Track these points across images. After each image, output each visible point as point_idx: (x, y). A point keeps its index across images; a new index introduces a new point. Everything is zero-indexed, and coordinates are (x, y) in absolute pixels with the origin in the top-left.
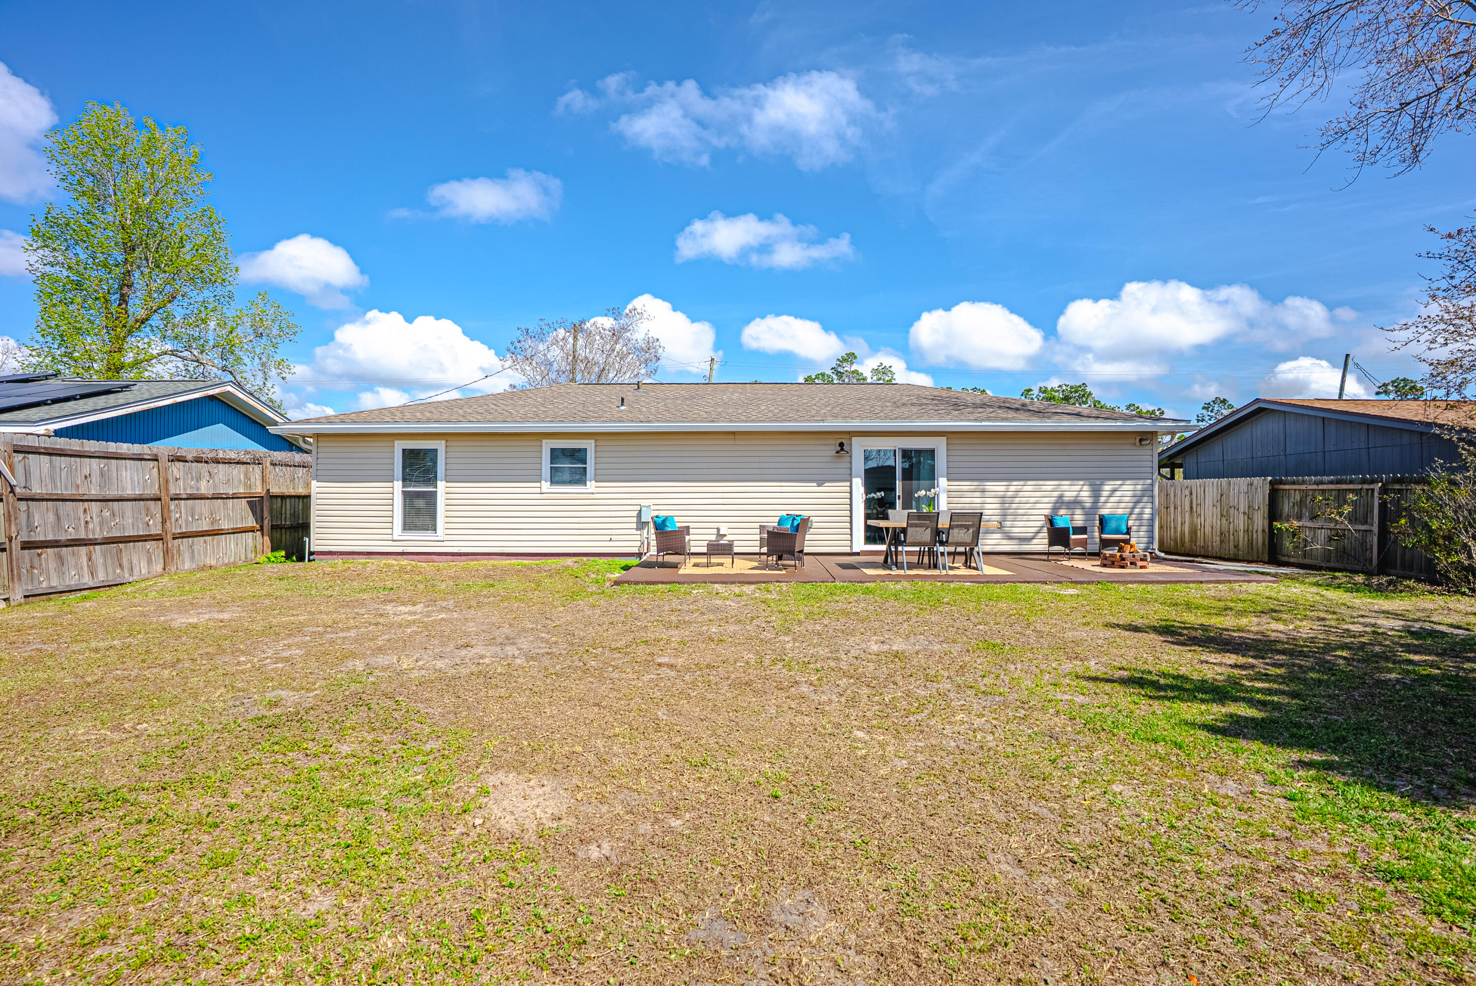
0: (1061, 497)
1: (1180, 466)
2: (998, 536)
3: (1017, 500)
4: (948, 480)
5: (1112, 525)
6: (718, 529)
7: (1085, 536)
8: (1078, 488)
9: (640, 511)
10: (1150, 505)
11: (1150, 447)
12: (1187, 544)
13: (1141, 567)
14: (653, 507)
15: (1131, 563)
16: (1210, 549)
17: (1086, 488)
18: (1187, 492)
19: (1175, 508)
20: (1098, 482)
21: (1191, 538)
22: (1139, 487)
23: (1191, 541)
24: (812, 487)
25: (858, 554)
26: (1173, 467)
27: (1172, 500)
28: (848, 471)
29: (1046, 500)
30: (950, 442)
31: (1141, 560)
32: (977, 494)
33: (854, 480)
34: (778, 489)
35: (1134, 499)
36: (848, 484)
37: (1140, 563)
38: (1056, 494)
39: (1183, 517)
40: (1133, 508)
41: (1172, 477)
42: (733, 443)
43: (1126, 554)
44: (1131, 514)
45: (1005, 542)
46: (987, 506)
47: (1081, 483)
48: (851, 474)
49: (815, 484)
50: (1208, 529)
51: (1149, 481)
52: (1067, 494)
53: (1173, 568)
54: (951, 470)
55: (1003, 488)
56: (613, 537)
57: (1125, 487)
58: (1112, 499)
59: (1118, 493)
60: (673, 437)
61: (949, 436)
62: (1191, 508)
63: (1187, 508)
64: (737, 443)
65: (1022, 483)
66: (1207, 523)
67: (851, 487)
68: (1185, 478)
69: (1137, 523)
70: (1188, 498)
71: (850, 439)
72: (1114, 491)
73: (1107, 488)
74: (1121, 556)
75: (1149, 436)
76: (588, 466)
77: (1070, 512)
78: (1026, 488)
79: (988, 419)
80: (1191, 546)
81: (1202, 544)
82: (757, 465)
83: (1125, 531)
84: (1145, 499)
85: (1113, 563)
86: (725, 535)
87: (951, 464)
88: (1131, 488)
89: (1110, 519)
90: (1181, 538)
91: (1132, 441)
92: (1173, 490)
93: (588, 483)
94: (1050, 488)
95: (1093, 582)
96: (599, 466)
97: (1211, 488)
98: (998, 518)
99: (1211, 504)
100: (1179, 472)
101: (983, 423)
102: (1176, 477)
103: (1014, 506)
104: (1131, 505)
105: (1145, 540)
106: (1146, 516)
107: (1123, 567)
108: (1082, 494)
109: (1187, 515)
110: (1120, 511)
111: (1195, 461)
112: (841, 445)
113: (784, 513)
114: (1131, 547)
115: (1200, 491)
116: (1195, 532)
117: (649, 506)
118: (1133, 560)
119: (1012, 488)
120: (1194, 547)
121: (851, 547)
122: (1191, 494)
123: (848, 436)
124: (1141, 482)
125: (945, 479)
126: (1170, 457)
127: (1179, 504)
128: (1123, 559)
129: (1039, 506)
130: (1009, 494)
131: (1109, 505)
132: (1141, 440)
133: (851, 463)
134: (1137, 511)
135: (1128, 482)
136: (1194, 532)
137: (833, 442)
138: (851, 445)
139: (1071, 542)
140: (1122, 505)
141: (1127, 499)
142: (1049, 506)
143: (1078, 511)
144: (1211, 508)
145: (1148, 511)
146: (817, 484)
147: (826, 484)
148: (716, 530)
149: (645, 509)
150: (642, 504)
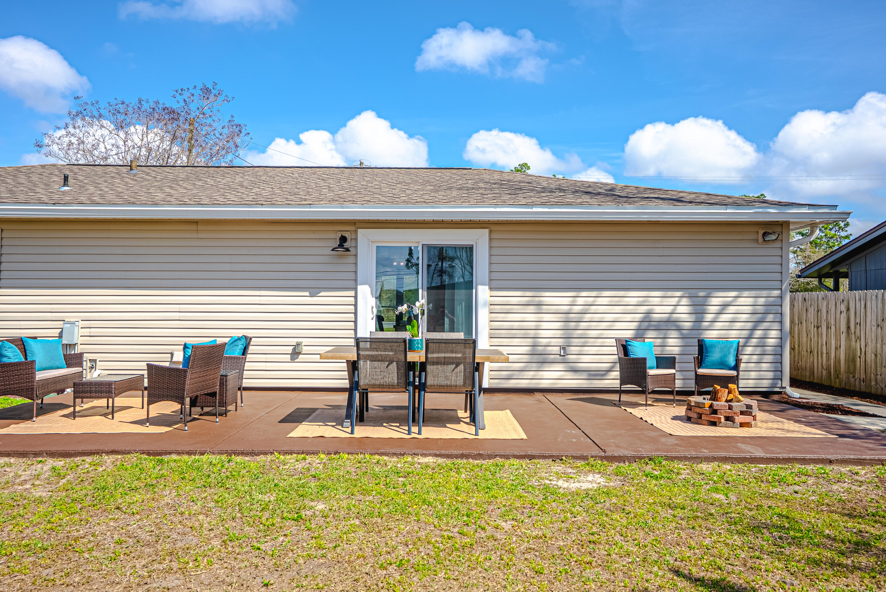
0: (649, 313)
1: (845, 275)
2: (560, 367)
3: (588, 317)
4: (491, 289)
5: (714, 356)
7: (673, 371)
8: (674, 301)
9: (63, 328)
10: (777, 326)
11: (778, 244)
12: (843, 376)
13: (742, 425)
14: (81, 324)
15: (727, 419)
16: (873, 383)
17: (684, 301)
18: (843, 308)
19: (828, 327)
20: (702, 294)
21: (849, 368)
22: (762, 301)
23: (848, 371)
24: (303, 297)
26: (837, 276)
27: (825, 318)
28: (352, 276)
29: (629, 317)
30: (494, 236)
31: (742, 413)
32: (531, 309)
33: (359, 288)
35: (756, 317)
36: (352, 293)
37: (740, 419)
38: (643, 309)
39: (838, 339)
40: (753, 329)
41: (836, 288)
42: (195, 235)
43: (719, 404)
44: (749, 337)
45: (569, 375)
46: (544, 325)
47: (679, 294)
48: (356, 280)
49: (307, 294)
50: (870, 357)
51: (777, 293)
52: (658, 309)
53: (796, 427)
54: (495, 276)
55: (567, 301)
57: (741, 301)
58: (724, 317)
59: (732, 309)
60: (112, 227)
61: (493, 228)
62: (848, 328)
63: (843, 328)
64: (201, 235)
65: (594, 294)
66: (869, 349)
67: (356, 297)
68: (851, 289)
69: (759, 350)
70: (844, 315)
71: (356, 232)
72: (726, 305)
73: (715, 301)
74: (711, 406)
75: (778, 229)
77: (661, 334)
78: (600, 301)
79: (543, 204)
80: (848, 378)
81: (863, 376)
82: (227, 267)
83: (732, 363)
84: (770, 317)
85: (700, 416)
87: (495, 267)
88: (750, 301)
89: (713, 346)
90: (835, 366)
91: (753, 236)
92: (825, 303)
94: (634, 301)
95: (641, 458)
97: (874, 302)
98: (560, 342)
99: (874, 323)
100: (844, 282)
101: (535, 210)
102: (841, 288)
103: (583, 325)
104: (749, 325)
105: (770, 375)
106: (771, 342)
107: (713, 424)
108: (680, 309)
109: (843, 337)
110: (734, 333)
111: (863, 268)
112: (343, 239)
114: (729, 392)
115: (860, 306)
116: (854, 361)
117: (76, 322)
118: (729, 413)
119: (580, 301)
120: (852, 380)
122: (848, 309)
123: (352, 228)
124: (765, 293)
125: (487, 287)
126: (834, 264)
127: (833, 322)
128: (715, 412)
129: (618, 325)
130: (577, 309)
131: (718, 325)
132: (765, 234)
133: (356, 264)
134: (758, 333)
135: (746, 293)
136: (851, 360)
137: (333, 236)
138: (356, 240)
139: (649, 380)
140: (738, 325)
141: (744, 317)
142: (634, 325)
143: (674, 334)
144: (874, 328)
145: (774, 334)
146: (310, 294)
147: (322, 294)
148: (169, 355)
149: (69, 325)
150: (66, 320)
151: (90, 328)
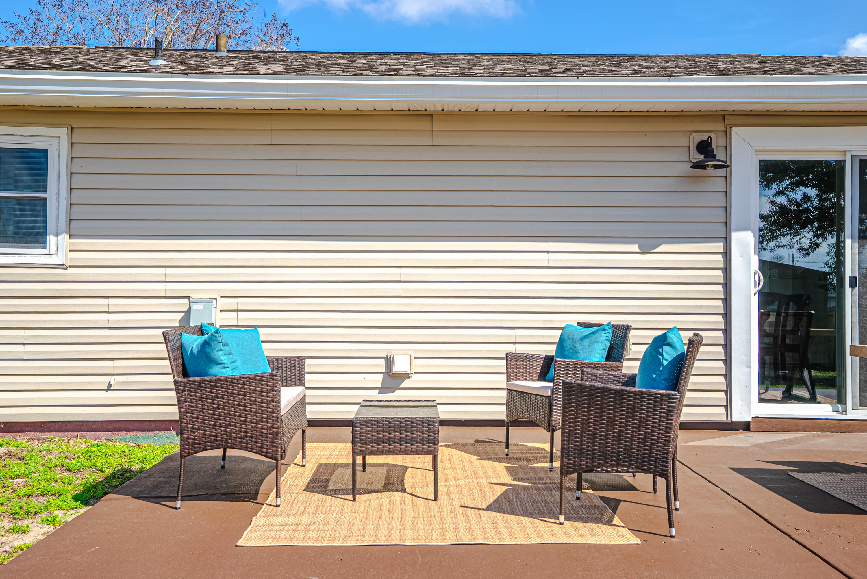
6: (389, 361)
9: (189, 311)
14: (221, 304)
24: (628, 254)
25: (746, 427)
28: (720, 215)
33: (735, 236)
34: (542, 259)
36: (719, 246)
42: (428, 141)
48: (728, 223)
49: (635, 248)
56: (113, 380)
60: (277, 124)
64: (438, 140)
67: (727, 255)
71: (726, 133)
76: (51, 195)
82: (487, 199)
86: (406, 376)
93: (51, 240)
96: (78, 196)
112: (703, 148)
113: (573, 320)
117: (210, 301)
121: (728, 407)
123: (720, 127)
133: (727, 193)
137: (685, 140)
138: (727, 148)
146: (640, 248)
147: (663, 248)
148: (383, 362)
149: (200, 306)
150: (194, 296)
151: (237, 311)
